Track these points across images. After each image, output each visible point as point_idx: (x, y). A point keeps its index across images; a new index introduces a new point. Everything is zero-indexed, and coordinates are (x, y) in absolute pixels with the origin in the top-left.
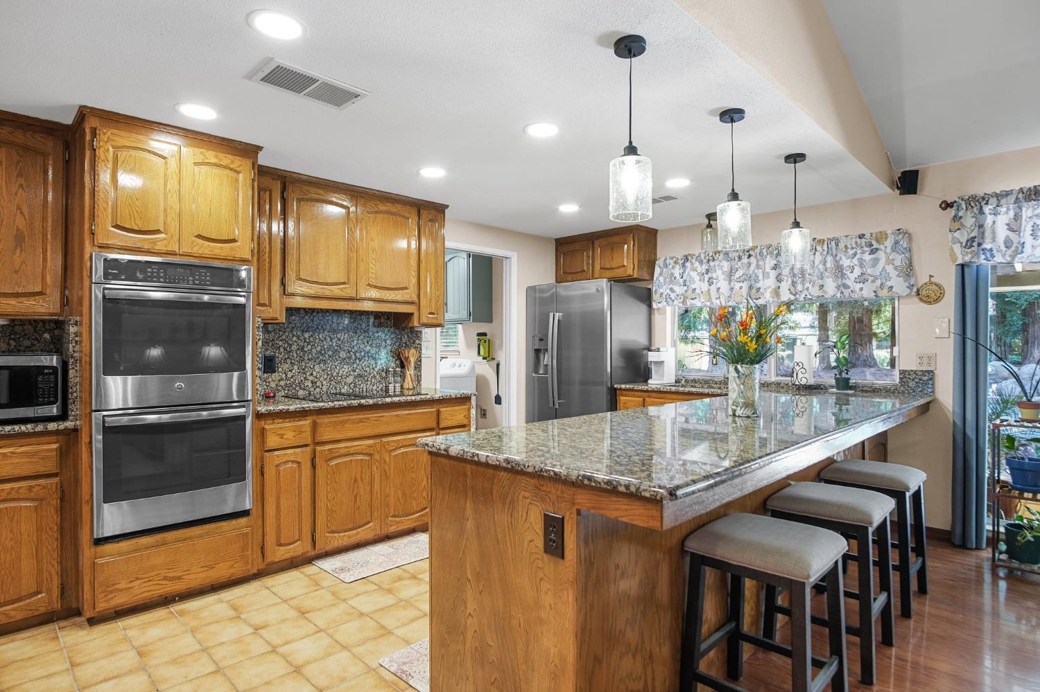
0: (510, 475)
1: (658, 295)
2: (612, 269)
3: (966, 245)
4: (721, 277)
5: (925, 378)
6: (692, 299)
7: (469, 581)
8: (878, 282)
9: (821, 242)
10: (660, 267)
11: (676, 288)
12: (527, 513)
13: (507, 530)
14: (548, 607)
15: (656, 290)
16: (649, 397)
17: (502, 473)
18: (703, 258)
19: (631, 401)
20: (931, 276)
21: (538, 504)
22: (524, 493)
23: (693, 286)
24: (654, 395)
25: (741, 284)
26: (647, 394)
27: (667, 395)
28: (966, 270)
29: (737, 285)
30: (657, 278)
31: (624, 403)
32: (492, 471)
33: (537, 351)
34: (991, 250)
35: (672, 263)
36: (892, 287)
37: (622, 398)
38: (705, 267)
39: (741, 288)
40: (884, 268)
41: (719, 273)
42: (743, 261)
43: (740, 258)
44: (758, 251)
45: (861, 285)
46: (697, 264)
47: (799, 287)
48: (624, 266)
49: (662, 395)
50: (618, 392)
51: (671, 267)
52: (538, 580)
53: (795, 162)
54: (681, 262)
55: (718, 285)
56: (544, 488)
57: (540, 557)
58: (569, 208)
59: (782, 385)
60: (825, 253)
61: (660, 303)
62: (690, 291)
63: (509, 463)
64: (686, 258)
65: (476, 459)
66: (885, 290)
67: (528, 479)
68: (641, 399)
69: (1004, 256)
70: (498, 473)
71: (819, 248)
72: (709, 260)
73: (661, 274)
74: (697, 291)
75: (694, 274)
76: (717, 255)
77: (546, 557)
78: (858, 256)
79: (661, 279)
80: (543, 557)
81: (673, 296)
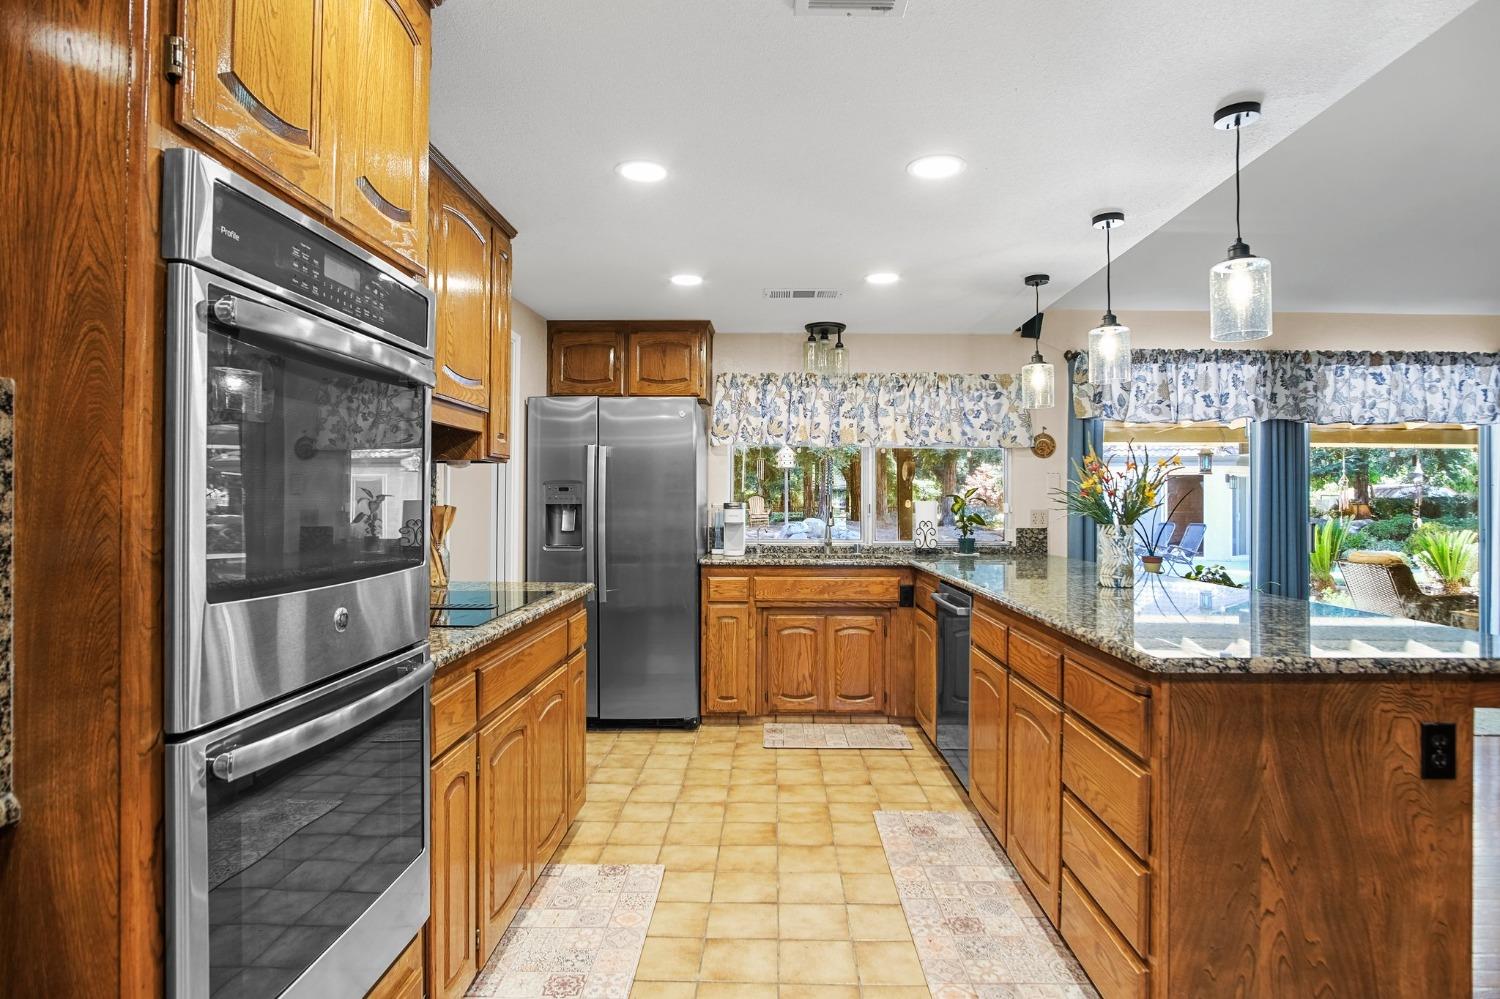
0: (1355, 685)
1: (721, 427)
2: (663, 382)
3: (1094, 400)
4: (821, 409)
5: (1041, 537)
6: (778, 436)
7: (1266, 861)
8: (1001, 431)
9: (942, 378)
10: (725, 386)
11: (752, 419)
12: (1389, 732)
13: (1350, 764)
14: (1426, 848)
15: (718, 420)
16: (758, 575)
17: (1340, 685)
18: (793, 380)
19: (729, 582)
20: (1044, 428)
21: (1411, 716)
22: (1383, 703)
23: (779, 418)
24: (764, 571)
25: (851, 421)
26: (754, 571)
27: (787, 571)
28: (1087, 424)
29: (845, 423)
30: (720, 402)
31: (717, 587)
32: (1318, 686)
33: (551, 509)
34: (1111, 407)
35: (747, 385)
36: (1015, 437)
37: (711, 578)
38: (796, 395)
39: (851, 425)
40: (1006, 416)
41: (819, 403)
42: (849, 391)
43: (845, 388)
44: (867, 380)
45: (987, 433)
46: (784, 388)
47: (916, 431)
48: (686, 380)
49: (779, 571)
50: (703, 570)
51: (745, 388)
52: (1410, 818)
53: (1037, 285)
54: (760, 383)
55: (816, 420)
56: (1421, 692)
57: (1413, 786)
58: (687, 280)
59: (892, 550)
60: (949, 391)
61: (723, 438)
62: (775, 425)
63: (1384, 667)
64: (768, 379)
65: (1315, 670)
66: (1009, 440)
67: (1392, 685)
68: (746, 578)
69: (1119, 413)
70: (1332, 685)
71: (940, 385)
72: (801, 384)
73: (726, 397)
74: (784, 425)
75: (780, 402)
76: (813, 380)
77: (1423, 784)
78: (984, 399)
79: (727, 404)
80: (1418, 785)
81: (750, 429)
